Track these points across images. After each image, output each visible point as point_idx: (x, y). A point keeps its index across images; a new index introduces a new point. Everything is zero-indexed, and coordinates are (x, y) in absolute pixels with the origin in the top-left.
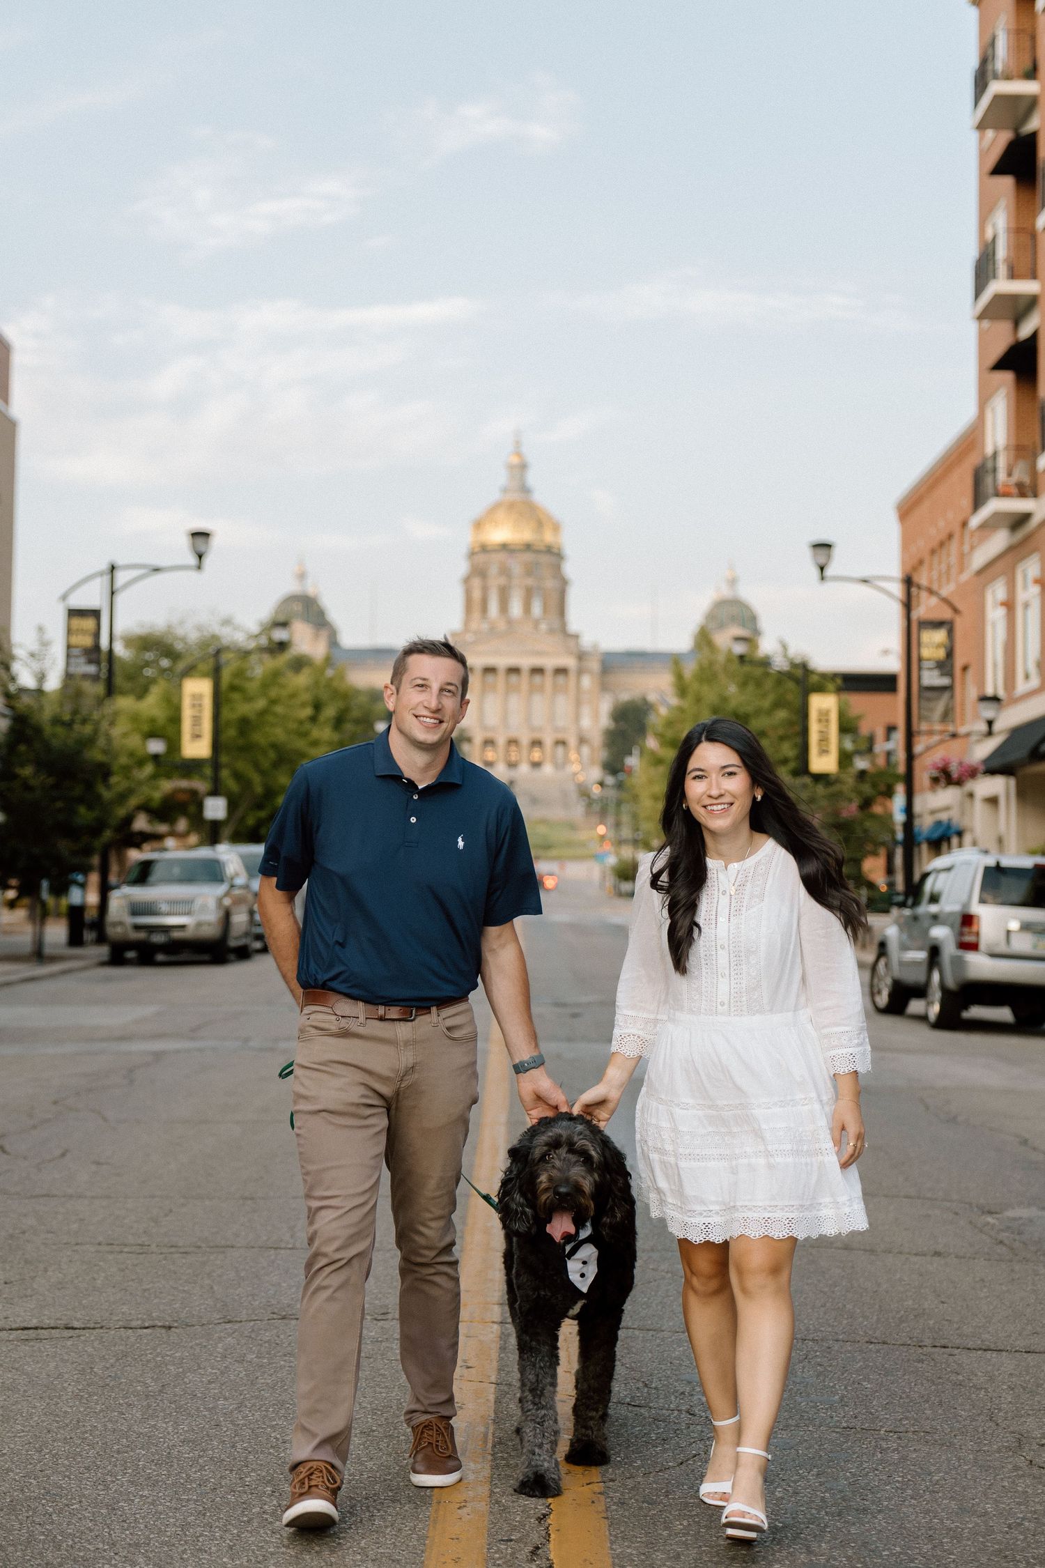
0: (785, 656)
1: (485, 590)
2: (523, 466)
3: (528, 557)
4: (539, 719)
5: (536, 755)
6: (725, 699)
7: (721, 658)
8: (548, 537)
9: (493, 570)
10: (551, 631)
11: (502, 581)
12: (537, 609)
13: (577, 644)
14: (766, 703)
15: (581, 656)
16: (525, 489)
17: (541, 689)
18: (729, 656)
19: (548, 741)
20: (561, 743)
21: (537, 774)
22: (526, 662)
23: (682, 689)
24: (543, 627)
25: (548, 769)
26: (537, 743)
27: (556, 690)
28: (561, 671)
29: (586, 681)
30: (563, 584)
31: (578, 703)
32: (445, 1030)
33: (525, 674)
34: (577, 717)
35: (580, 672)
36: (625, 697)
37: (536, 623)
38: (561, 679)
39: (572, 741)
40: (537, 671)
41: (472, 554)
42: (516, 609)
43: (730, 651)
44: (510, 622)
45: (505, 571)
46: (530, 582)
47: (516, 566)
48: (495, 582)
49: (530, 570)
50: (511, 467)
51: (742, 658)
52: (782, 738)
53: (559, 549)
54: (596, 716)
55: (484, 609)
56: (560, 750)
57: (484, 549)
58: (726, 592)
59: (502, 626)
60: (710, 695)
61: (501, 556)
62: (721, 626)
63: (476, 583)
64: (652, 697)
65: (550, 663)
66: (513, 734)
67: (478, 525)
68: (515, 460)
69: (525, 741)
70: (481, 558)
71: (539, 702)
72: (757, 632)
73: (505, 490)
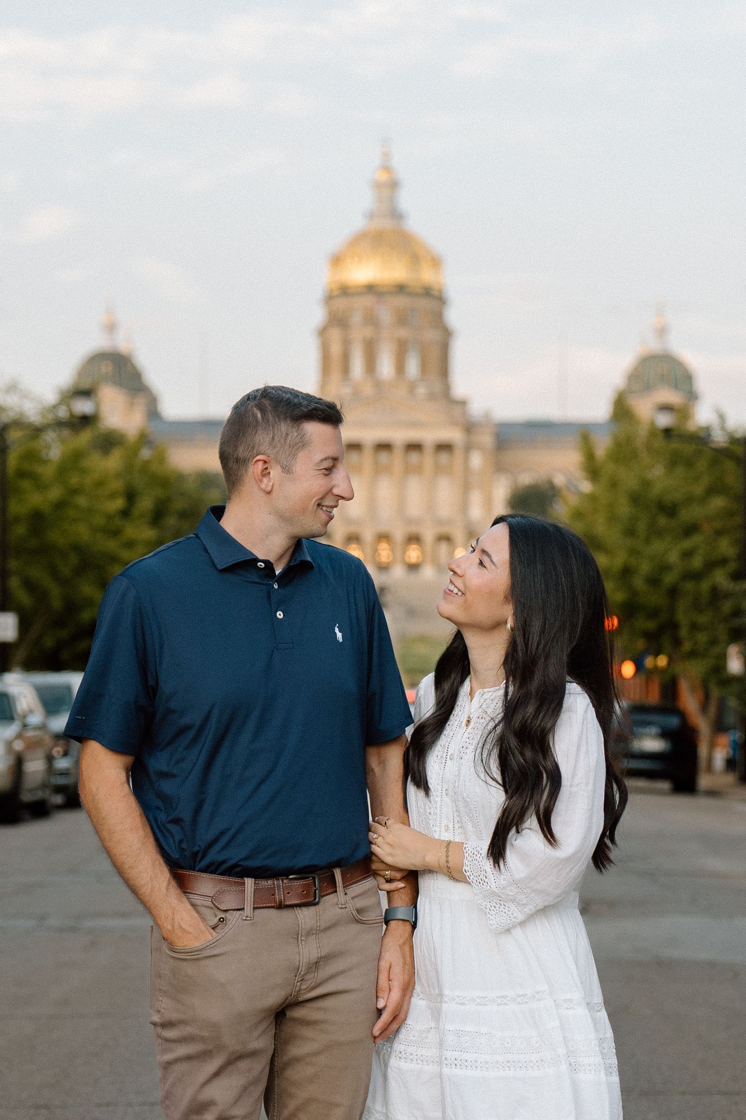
0: (723, 428)
1: (346, 344)
2: (394, 185)
3: (401, 301)
4: (415, 507)
5: (413, 554)
6: (646, 484)
7: (643, 432)
8: (427, 276)
9: (357, 319)
10: (431, 397)
11: (368, 332)
12: (413, 367)
13: (464, 413)
14: (699, 489)
15: (470, 428)
16: (396, 215)
17: (418, 470)
18: (653, 431)
19: (428, 536)
20: (445, 538)
21: (413, 578)
22: (399, 436)
23: (593, 470)
24: (421, 390)
25: (428, 572)
26: (414, 539)
27: (439, 470)
28: (444, 447)
29: (477, 460)
30: (446, 335)
31: (466, 488)
32: (354, 912)
33: (398, 454)
34: (464, 506)
35: (468, 448)
36: (526, 479)
37: (412, 387)
38: (444, 457)
39: (459, 535)
40: (414, 447)
41: (329, 298)
42: (386, 367)
43: (653, 424)
44: (379, 385)
45: (371, 320)
46: (403, 333)
47: (385, 315)
48: (359, 333)
49: (402, 319)
50: (378, 186)
51: (668, 432)
52: (719, 533)
53: (440, 291)
54: (488, 502)
55: (346, 369)
56: (444, 548)
57: (345, 291)
58: (654, 346)
59: (368, 390)
60: (629, 479)
61: (367, 301)
62: (648, 388)
63: (335, 335)
64: (559, 480)
65: (429, 436)
66: (383, 528)
67: (337, 260)
68: (383, 177)
69: (399, 535)
70: (341, 304)
71: (415, 489)
72: (692, 396)
73: (371, 216)
